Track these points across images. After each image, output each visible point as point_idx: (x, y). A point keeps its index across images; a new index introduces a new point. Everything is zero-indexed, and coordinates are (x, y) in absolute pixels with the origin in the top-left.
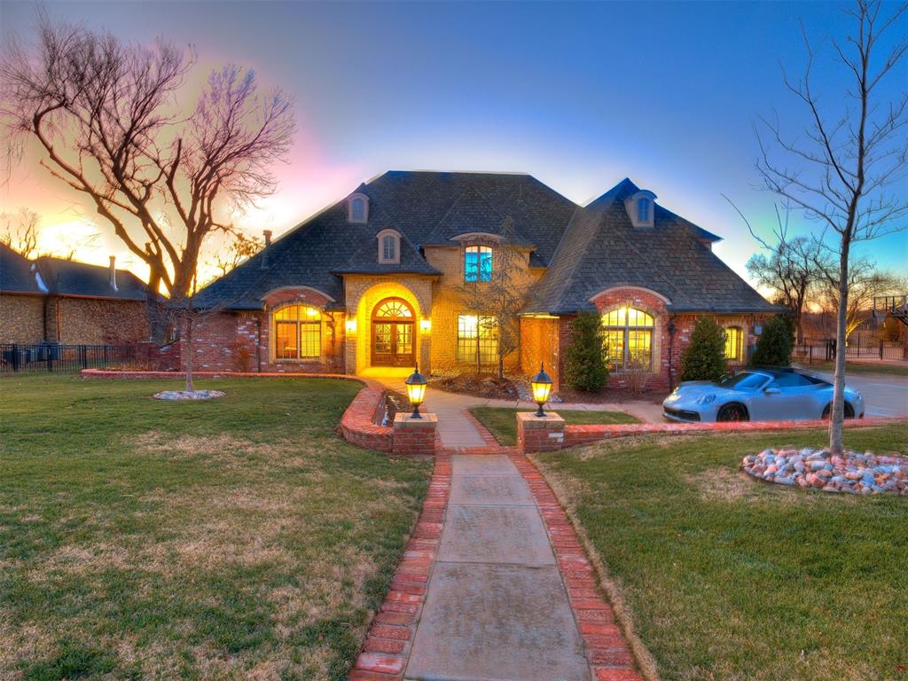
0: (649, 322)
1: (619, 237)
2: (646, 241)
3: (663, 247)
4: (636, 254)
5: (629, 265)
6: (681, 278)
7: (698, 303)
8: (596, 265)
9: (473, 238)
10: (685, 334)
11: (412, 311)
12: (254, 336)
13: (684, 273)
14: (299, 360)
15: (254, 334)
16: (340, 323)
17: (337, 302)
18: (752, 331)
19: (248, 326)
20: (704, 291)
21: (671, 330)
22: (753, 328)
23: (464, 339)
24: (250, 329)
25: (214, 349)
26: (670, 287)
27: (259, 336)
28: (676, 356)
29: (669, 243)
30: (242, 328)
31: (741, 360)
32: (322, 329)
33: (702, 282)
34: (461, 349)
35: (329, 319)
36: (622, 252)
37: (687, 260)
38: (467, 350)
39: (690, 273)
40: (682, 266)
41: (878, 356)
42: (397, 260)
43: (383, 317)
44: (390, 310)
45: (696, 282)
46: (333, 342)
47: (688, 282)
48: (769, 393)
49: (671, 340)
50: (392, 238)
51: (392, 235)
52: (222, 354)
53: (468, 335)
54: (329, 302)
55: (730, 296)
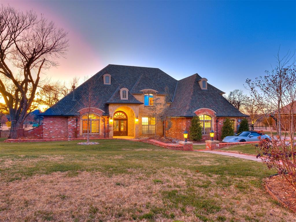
0: (210, 119)
1: (199, 94)
2: (207, 95)
3: (212, 97)
4: (205, 99)
5: (204, 102)
6: (218, 106)
7: (224, 114)
8: (195, 103)
9: (147, 91)
10: (221, 122)
11: (126, 116)
12: (74, 125)
13: (219, 105)
14: (91, 134)
15: (74, 124)
16: (106, 120)
17: (106, 113)
18: (238, 121)
19: (73, 121)
20: (225, 111)
21: (217, 122)
22: (238, 120)
23: (144, 125)
24: (73, 123)
25: (57, 131)
26: (216, 109)
27: (76, 125)
28: (219, 130)
29: (213, 96)
30: (70, 122)
31: (235, 130)
32: (100, 122)
33: (224, 108)
34: (143, 129)
35: (103, 119)
36: (201, 98)
37: (219, 101)
38: (145, 129)
39: (220, 105)
40: (218, 103)
41: (265, 129)
42: (127, 98)
43: (116, 118)
44: (118, 115)
45: (222, 108)
46: (105, 127)
47: (220, 108)
48: (250, 137)
49: (217, 124)
50: (125, 91)
51: (126, 90)
52: (60, 133)
53: (145, 124)
54: (103, 113)
55: (232, 112)
